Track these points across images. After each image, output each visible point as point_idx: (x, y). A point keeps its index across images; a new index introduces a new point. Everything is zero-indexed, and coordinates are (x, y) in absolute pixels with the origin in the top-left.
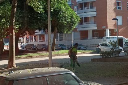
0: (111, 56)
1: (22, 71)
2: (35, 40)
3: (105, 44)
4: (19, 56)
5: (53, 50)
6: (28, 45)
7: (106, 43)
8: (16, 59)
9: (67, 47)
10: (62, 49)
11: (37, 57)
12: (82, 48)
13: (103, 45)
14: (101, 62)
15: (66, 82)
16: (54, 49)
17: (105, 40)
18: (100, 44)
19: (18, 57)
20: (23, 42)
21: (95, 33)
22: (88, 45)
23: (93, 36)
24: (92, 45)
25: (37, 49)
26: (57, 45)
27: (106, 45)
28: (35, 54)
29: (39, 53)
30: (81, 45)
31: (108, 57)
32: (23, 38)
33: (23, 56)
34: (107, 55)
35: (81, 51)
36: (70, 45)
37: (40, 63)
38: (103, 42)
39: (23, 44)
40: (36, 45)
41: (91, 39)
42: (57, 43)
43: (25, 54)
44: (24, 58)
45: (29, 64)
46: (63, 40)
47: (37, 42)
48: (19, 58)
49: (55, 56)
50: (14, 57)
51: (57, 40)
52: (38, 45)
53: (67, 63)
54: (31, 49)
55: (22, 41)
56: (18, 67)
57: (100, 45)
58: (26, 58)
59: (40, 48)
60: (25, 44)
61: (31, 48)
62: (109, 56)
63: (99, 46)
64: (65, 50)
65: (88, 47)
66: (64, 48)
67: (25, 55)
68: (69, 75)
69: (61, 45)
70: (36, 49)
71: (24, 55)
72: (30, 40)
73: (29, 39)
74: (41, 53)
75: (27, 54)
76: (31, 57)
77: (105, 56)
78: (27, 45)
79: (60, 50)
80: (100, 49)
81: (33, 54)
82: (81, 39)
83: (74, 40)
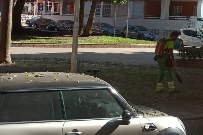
0: (200, 57)
1: (16, 75)
2: (56, 10)
3: (193, 32)
4: (21, 41)
5: (86, 34)
6: (40, 20)
7: (194, 29)
8: (14, 45)
9: (116, 31)
10: (106, 34)
11: (54, 45)
12: (146, 35)
13: (187, 33)
14: (179, 68)
15: (99, 105)
16: (90, 32)
17: (194, 24)
18: (182, 30)
19: (17, 42)
20: (32, 13)
21: (174, 7)
22: (158, 30)
23: (171, 13)
24: (167, 31)
25: (58, 30)
26: (97, 24)
27: (194, 34)
28: (52, 40)
29: (59, 37)
30: (145, 29)
31: (194, 59)
32: (33, 5)
33: (28, 41)
34: (193, 55)
35: (143, 41)
36: (123, 26)
37: (60, 59)
38: (189, 27)
39: (31, 17)
40: (57, 21)
41: (165, 19)
42: (97, 22)
43: (33, 38)
44: (29, 45)
45: (37, 59)
46: (109, 16)
47: (58, 14)
48: (20, 45)
49: (91, 47)
50: (10, 41)
51: (98, 15)
52: (59, 21)
53: (112, 65)
54: (47, 28)
55: (30, 10)
56: (14, 63)
57: (182, 33)
58: (34, 45)
59: (63, 28)
60: (35, 16)
61: (47, 25)
62: (198, 58)
63: (180, 34)
64: (110, 37)
65: (158, 34)
66: (110, 31)
67: (32, 40)
68: (106, 92)
69: (106, 25)
70: (56, 29)
71: (30, 39)
72: (46, 10)
73: (44, 8)
74: (64, 38)
75: (35, 38)
76: (44, 45)
77: (188, 56)
78: (38, 20)
79: (101, 35)
80: (182, 40)
81: (48, 40)
82: (146, 17)
83: (132, 18)
